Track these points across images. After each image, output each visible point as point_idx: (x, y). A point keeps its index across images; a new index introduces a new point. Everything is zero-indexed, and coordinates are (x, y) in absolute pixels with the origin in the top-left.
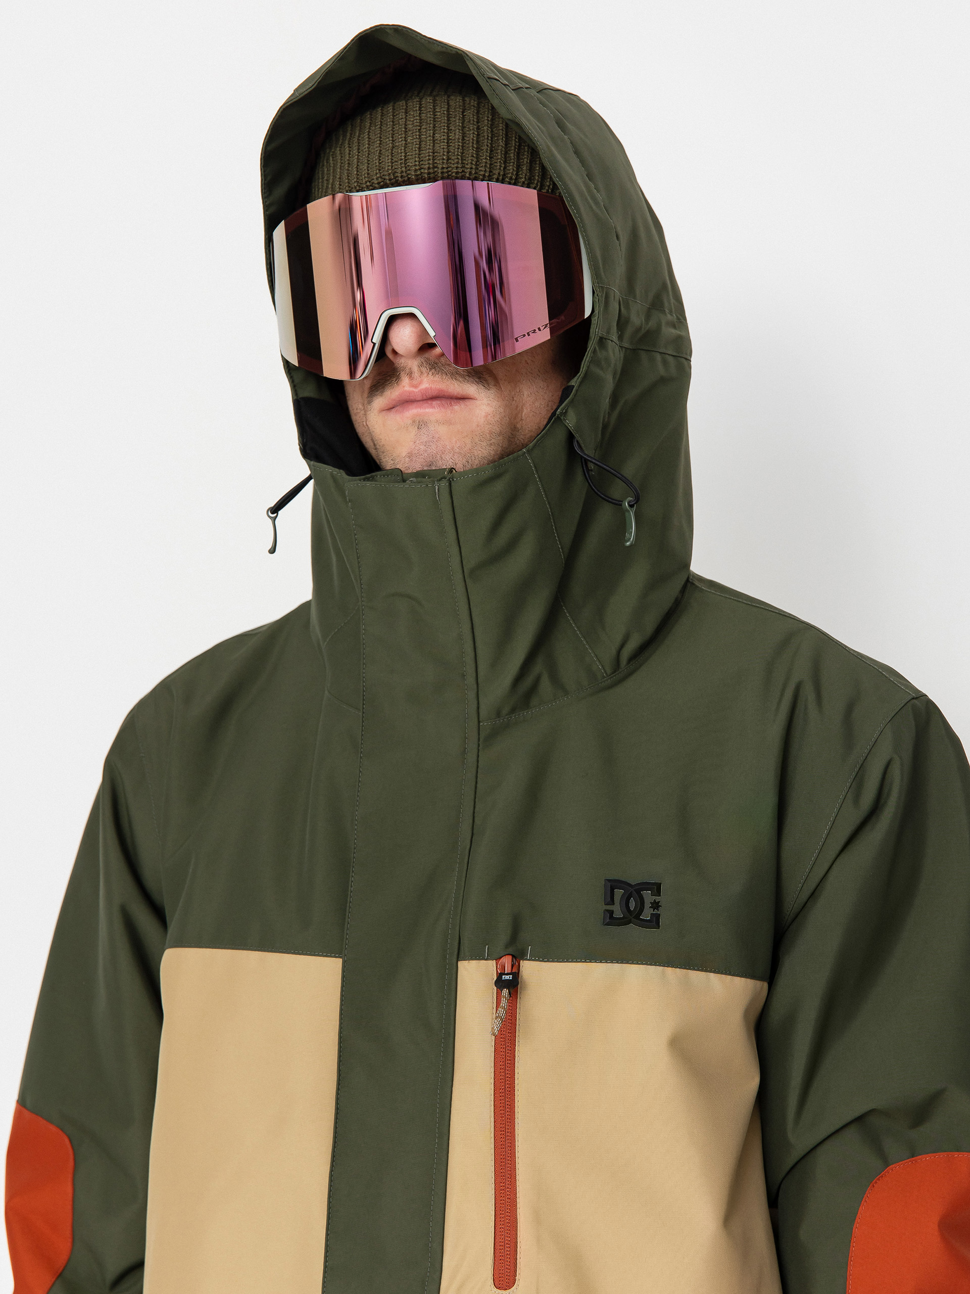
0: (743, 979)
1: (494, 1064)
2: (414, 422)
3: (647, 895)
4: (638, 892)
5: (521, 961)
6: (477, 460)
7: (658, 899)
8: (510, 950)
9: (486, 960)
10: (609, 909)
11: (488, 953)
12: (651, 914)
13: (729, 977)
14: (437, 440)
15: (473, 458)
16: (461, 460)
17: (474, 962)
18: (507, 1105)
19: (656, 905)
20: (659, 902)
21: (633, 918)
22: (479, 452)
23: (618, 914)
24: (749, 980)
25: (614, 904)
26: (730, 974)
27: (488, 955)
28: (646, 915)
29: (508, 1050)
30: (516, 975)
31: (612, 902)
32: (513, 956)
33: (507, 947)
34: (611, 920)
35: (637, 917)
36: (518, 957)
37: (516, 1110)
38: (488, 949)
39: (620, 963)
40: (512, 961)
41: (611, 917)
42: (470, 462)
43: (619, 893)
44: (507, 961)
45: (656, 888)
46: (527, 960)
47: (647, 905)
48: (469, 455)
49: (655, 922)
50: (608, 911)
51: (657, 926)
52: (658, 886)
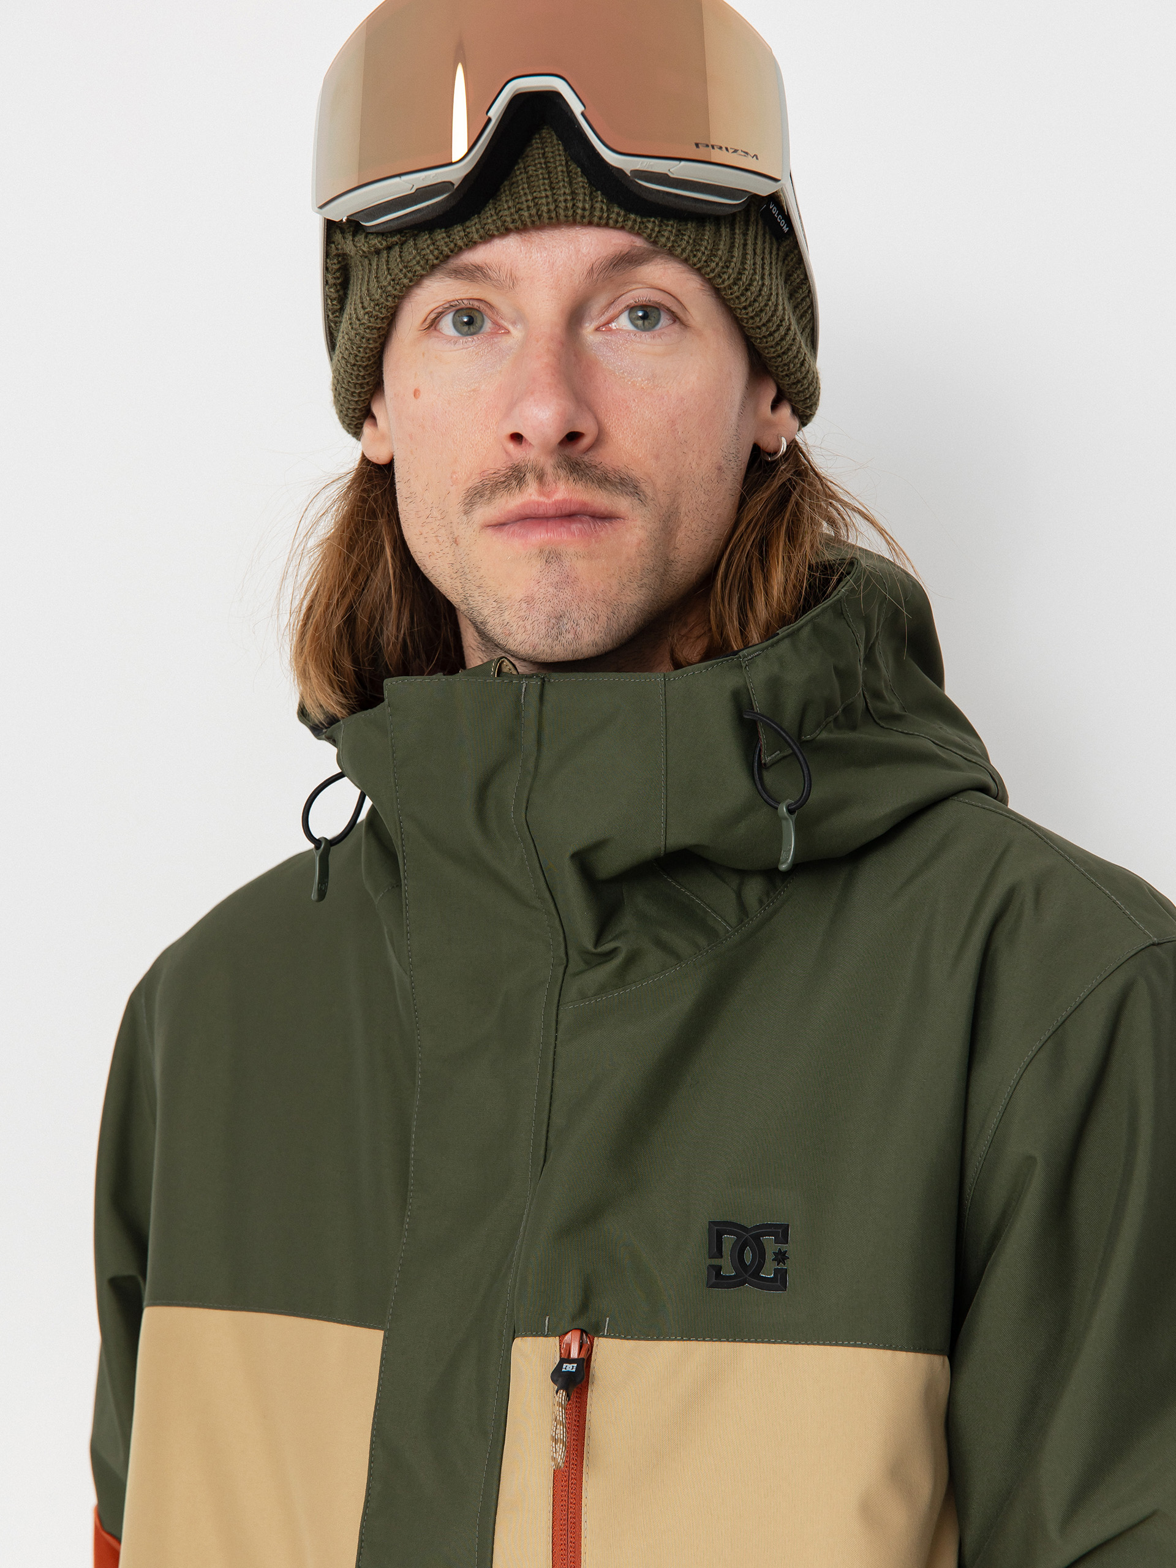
0: (911, 1355)
1: (554, 1484)
2: (541, 552)
3: (768, 1240)
4: (757, 1238)
5: (596, 1338)
6: (625, 610)
7: (784, 1247)
8: (582, 1323)
9: (546, 1336)
10: (713, 1264)
11: (548, 1327)
12: (775, 1269)
13: (889, 1352)
14: (573, 581)
15: (620, 608)
16: (605, 610)
17: (529, 1339)
18: (571, 1542)
19: (781, 1257)
20: (786, 1251)
21: (749, 1276)
22: (628, 598)
23: (728, 1271)
24: (920, 1355)
25: (722, 1257)
26: (890, 1348)
27: (548, 1329)
28: (768, 1273)
29: (573, 1464)
30: (585, 1364)
31: (719, 1254)
32: (583, 1331)
33: (574, 1318)
34: (717, 1278)
35: (756, 1274)
36: (589, 1333)
37: (582, 1550)
38: (549, 1320)
39: (732, 1341)
40: (581, 1338)
41: (718, 1275)
42: (616, 612)
43: (729, 1240)
44: (573, 1341)
45: (782, 1232)
46: (603, 1336)
47: (769, 1256)
48: (615, 602)
49: (780, 1281)
50: (712, 1266)
51: (784, 1287)
52: (785, 1228)
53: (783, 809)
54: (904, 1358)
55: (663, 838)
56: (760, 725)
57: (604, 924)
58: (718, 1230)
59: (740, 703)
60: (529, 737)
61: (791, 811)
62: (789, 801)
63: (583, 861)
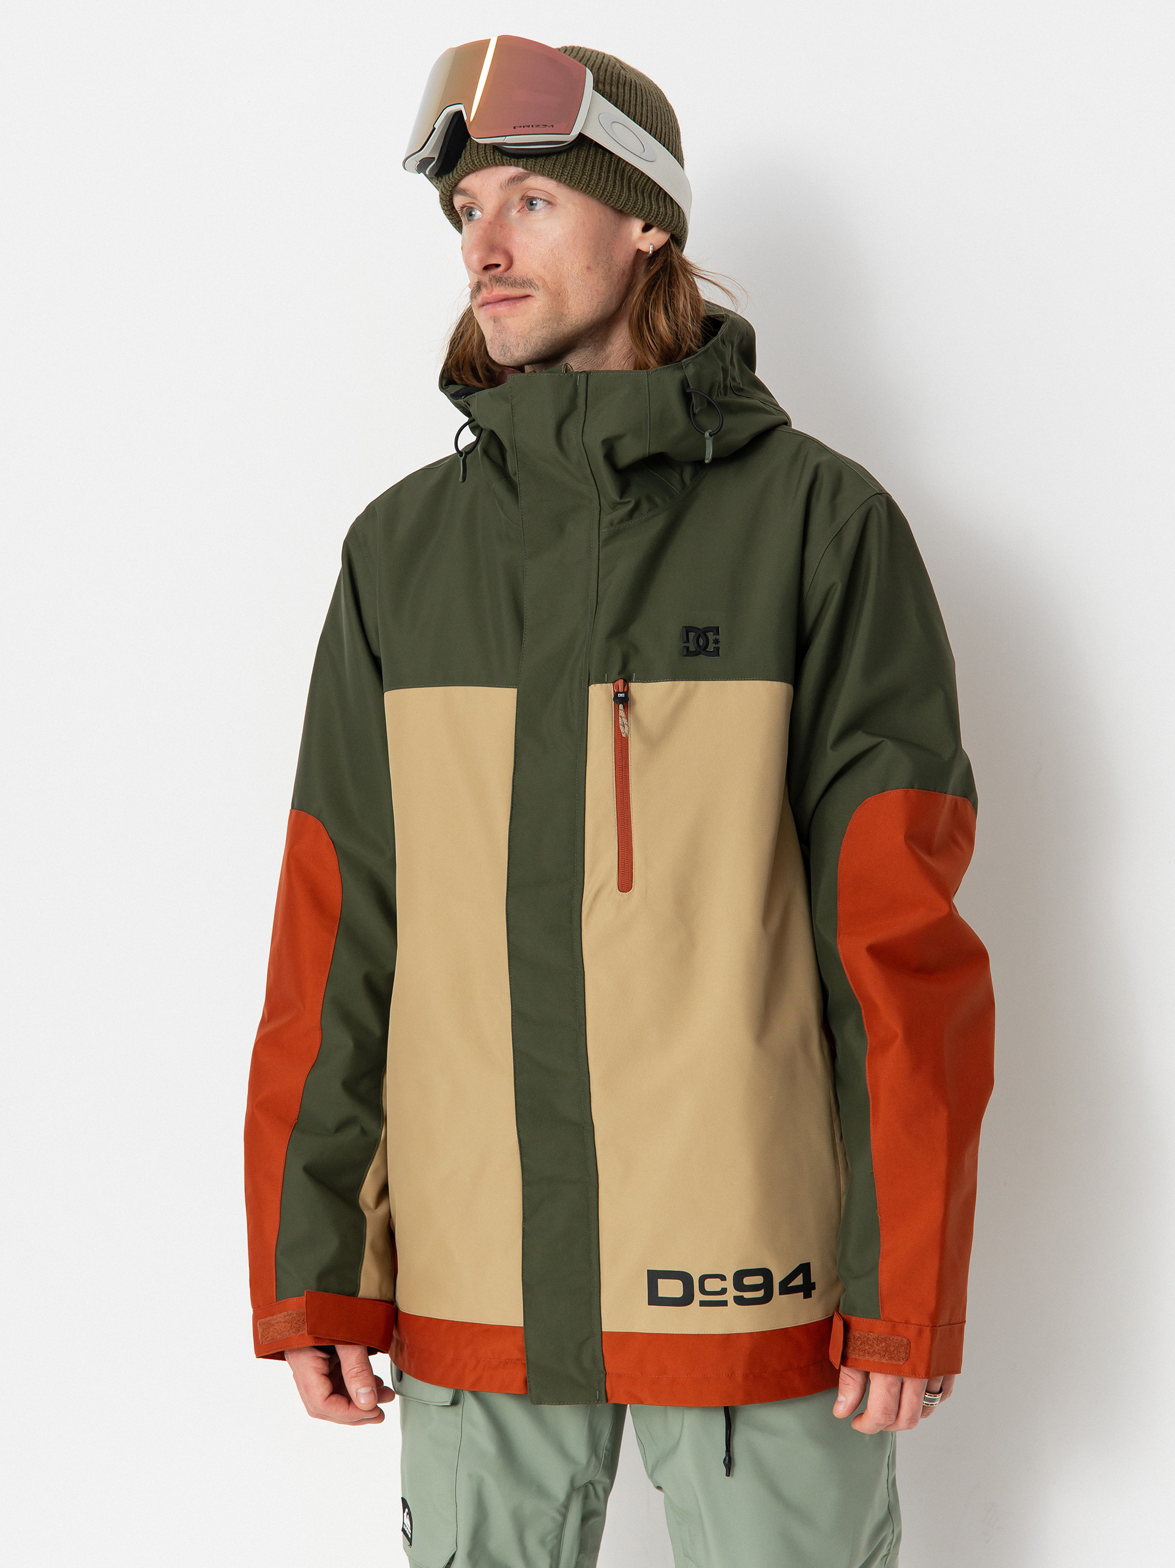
0: (778, 683)
3: (710, 635)
4: (705, 633)
5: (629, 683)
7: (717, 637)
8: (622, 676)
9: (606, 683)
10: (686, 645)
11: (607, 678)
12: (714, 647)
17: (599, 685)
19: (716, 641)
20: (719, 639)
23: (692, 649)
24: (783, 683)
27: (607, 680)
28: (711, 648)
30: (627, 693)
31: (688, 641)
32: (624, 680)
33: (619, 673)
34: (688, 653)
35: (705, 650)
36: (627, 681)
38: (607, 675)
39: (695, 680)
40: (624, 683)
41: (688, 651)
43: (692, 635)
44: (620, 683)
45: (716, 630)
46: (632, 682)
47: (711, 641)
49: (716, 652)
50: (685, 647)
51: (718, 655)
52: (718, 628)
53: (707, 434)
54: (775, 683)
55: (648, 449)
56: (693, 394)
57: (623, 491)
58: (688, 630)
59: (684, 385)
60: (581, 401)
61: (711, 435)
62: (710, 431)
63: (610, 456)
